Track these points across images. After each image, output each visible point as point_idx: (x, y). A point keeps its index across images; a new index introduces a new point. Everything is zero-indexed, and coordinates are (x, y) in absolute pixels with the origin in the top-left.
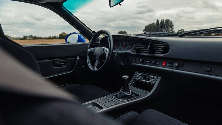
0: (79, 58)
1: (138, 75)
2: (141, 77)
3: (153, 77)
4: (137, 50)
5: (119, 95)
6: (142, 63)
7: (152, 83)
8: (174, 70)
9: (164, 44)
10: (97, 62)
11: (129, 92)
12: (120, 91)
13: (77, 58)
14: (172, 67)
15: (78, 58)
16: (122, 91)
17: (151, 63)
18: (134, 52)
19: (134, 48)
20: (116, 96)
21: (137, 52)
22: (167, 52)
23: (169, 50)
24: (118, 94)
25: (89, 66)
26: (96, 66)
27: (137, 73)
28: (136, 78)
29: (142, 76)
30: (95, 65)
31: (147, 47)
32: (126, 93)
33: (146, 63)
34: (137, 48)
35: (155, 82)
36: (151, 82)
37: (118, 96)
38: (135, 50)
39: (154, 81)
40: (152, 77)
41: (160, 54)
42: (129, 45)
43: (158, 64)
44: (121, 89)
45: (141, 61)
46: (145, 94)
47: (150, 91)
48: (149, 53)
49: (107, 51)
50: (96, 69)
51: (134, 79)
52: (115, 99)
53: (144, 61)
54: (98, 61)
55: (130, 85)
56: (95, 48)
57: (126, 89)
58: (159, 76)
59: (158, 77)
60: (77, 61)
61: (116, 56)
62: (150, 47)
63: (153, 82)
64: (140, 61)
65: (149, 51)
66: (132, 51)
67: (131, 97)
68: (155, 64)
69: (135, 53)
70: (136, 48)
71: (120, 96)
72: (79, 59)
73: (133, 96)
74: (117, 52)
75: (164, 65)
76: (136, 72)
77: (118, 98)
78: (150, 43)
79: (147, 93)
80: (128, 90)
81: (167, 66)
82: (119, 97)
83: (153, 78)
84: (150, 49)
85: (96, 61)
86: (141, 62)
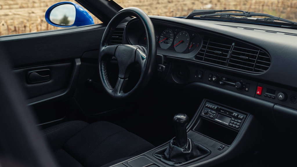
0: (80, 63)
1: (207, 107)
2: (213, 112)
3: (238, 115)
4: (206, 56)
5: (167, 151)
6: (216, 83)
7: (235, 127)
8: (276, 106)
9: (261, 50)
10: (121, 78)
11: (187, 147)
12: (170, 144)
13: (75, 63)
14: (273, 98)
15: (78, 63)
16: (173, 144)
17: (234, 86)
18: (201, 59)
19: (201, 50)
20: (162, 153)
21: (206, 60)
22: (266, 69)
23: (269, 65)
24: (165, 150)
25: (104, 84)
26: (119, 85)
27: (205, 104)
28: (203, 114)
29: (215, 110)
30: (118, 83)
31: (227, 52)
32: (182, 150)
33: (223, 86)
34: (207, 52)
35: (240, 127)
36: (232, 126)
37: (165, 154)
38: (203, 55)
39: (238, 124)
40: (235, 114)
41: (251, 70)
42: (191, 41)
43: (247, 89)
44: (172, 141)
45: (214, 79)
46: (219, 149)
47: (229, 143)
48: (230, 65)
49: (143, 59)
50: (119, 94)
51: (200, 116)
52: (160, 160)
53: (221, 80)
54: (123, 77)
55: (191, 129)
56: (116, 46)
57: (181, 140)
58: (249, 114)
59: (247, 115)
60: (76, 70)
61: (162, 67)
62: (233, 53)
63: (236, 124)
64: (212, 79)
65: (231, 61)
66: (196, 57)
67: (192, 156)
68: (241, 90)
69: (203, 62)
70: (204, 51)
71: (170, 155)
72: (80, 66)
73: (195, 154)
74: (165, 56)
75: (258, 93)
76: (204, 101)
77: (165, 158)
78: (233, 44)
79: (224, 148)
80: (186, 141)
81: (265, 96)
82: (167, 156)
83: (237, 118)
84: (232, 57)
85: (120, 76)
86: (214, 82)
